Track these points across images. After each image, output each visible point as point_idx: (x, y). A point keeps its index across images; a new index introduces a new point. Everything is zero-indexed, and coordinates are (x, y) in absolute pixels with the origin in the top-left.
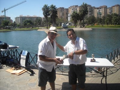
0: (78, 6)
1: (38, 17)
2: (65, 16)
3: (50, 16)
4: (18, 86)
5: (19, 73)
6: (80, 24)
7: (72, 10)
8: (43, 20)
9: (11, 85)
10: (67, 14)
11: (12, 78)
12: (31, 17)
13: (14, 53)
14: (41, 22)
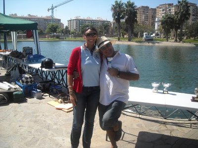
0: (173, 4)
1: (105, 21)
2: (150, 20)
3: (124, 20)
4: (65, 129)
5: (68, 109)
6: (174, 36)
7: (163, 11)
8: (112, 26)
9: (55, 127)
10: (154, 17)
11: (56, 116)
12: (94, 21)
13: (63, 76)
14: (109, 28)
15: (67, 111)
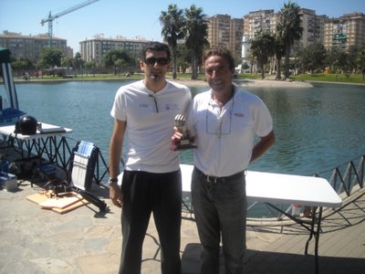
4: (54, 243)
5: (63, 208)
9: (36, 240)
11: (40, 220)
15: (60, 211)
